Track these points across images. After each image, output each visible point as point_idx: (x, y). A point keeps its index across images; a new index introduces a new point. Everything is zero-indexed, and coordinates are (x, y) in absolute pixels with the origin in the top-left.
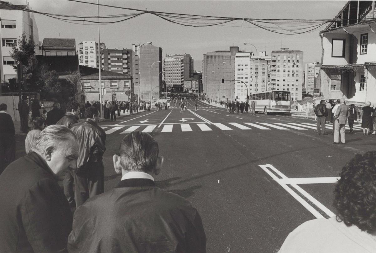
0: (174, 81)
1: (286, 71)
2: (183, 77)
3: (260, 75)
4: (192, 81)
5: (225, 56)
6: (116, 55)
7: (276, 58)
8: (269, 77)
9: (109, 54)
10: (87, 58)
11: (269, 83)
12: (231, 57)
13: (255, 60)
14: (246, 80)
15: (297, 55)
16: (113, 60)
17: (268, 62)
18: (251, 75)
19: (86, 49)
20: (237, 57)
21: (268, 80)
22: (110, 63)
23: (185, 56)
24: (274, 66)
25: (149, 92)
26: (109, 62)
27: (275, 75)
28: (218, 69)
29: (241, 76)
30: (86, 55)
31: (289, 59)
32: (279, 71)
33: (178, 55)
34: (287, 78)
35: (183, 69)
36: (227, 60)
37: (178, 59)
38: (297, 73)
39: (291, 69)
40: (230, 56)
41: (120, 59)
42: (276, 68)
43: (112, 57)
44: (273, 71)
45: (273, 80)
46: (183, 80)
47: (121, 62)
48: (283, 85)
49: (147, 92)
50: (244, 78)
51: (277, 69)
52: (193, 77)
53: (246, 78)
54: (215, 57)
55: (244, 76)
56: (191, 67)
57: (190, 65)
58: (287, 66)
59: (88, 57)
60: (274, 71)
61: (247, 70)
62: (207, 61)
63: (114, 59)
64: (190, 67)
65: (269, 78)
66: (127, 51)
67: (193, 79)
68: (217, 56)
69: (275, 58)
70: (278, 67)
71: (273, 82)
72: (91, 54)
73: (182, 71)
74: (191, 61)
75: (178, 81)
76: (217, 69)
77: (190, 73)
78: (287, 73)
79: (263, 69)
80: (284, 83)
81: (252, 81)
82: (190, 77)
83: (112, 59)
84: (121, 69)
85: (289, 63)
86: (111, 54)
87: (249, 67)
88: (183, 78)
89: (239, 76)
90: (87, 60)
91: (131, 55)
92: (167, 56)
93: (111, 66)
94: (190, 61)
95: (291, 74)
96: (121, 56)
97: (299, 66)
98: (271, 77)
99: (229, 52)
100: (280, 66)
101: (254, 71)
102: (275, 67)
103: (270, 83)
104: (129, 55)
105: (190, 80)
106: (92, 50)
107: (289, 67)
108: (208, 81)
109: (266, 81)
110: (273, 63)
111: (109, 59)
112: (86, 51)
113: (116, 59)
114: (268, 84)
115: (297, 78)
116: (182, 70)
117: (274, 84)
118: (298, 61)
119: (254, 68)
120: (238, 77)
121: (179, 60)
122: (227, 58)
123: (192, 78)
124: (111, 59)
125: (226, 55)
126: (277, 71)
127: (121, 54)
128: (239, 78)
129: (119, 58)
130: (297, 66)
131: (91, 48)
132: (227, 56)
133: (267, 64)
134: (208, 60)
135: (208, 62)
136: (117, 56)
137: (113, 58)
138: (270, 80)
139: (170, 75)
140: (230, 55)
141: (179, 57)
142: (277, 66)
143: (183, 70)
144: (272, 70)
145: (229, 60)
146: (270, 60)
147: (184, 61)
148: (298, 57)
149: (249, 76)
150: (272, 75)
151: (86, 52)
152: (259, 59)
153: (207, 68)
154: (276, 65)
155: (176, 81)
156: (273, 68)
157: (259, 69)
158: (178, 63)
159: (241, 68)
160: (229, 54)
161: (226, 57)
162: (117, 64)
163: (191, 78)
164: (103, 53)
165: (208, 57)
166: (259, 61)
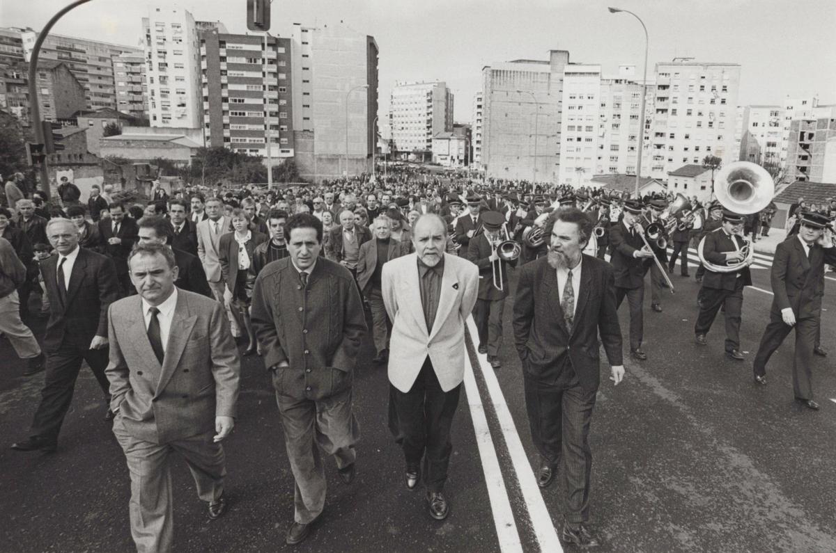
0: (411, 138)
1: (695, 113)
2: (431, 129)
3: (625, 121)
4: (450, 139)
5: (537, 74)
6: (244, 49)
7: (670, 80)
8: (648, 127)
9: (222, 44)
10: (162, 54)
11: (647, 142)
12: (552, 76)
13: (614, 82)
14: (589, 135)
15: (723, 72)
16: (235, 62)
17: (647, 90)
18: (602, 123)
19: (160, 28)
20: (567, 74)
21: (645, 135)
22: (226, 71)
23: (437, 85)
24: (662, 99)
25: (340, 155)
26: (223, 66)
27: (665, 123)
28: (520, 104)
29: (576, 123)
30: (161, 48)
31: (703, 82)
32: (674, 112)
33: (422, 82)
34: (693, 132)
35: (431, 113)
36: (542, 82)
37: (420, 92)
38: (722, 119)
39: (707, 108)
40: (549, 74)
41: (255, 62)
42: (667, 104)
43: (232, 53)
44: (660, 112)
45: (658, 134)
46: (430, 137)
47: (259, 69)
48: (683, 149)
49: (334, 155)
50: (584, 129)
51: (670, 108)
52: (453, 131)
53: (589, 128)
54: (512, 74)
55: (584, 124)
56: (449, 111)
57: (447, 105)
58: (695, 100)
59: (165, 53)
60: (662, 113)
61: (592, 109)
62: (492, 83)
63: (239, 59)
64: (446, 110)
65: (648, 130)
66: (276, 39)
67: (452, 135)
68: (517, 72)
69: (668, 78)
70: (675, 102)
71: (659, 140)
72: (176, 46)
73: (429, 118)
74: (449, 98)
75: (420, 138)
76: (518, 104)
77: (446, 123)
78: (695, 118)
79: (635, 107)
80: (687, 143)
81: (603, 136)
82: (446, 130)
83: (231, 58)
84: (258, 90)
85: (702, 93)
86: (228, 45)
87: (596, 102)
88: (430, 133)
89: (571, 123)
90: (162, 61)
91: (288, 52)
92: (397, 85)
93: (229, 78)
94: (447, 97)
95: (705, 120)
96: (259, 53)
97: (726, 101)
98: (655, 128)
99: (549, 63)
100: (677, 100)
101: (609, 111)
102: (666, 101)
103: (651, 142)
104: (282, 50)
105: (446, 137)
106: (178, 35)
107: (701, 102)
108: (492, 134)
109: (638, 138)
110: (662, 93)
111: (223, 59)
112: (160, 34)
113: (244, 61)
114: (643, 145)
115: (721, 132)
116: (428, 114)
117: (659, 147)
118: (725, 89)
119: (609, 104)
120: (569, 127)
121: (422, 92)
122: (542, 78)
123: (451, 133)
124: (230, 60)
125: (540, 72)
126: (670, 111)
127: (259, 48)
128: (571, 128)
129: (253, 57)
130: (723, 102)
131: (173, 26)
132: (542, 73)
133: (645, 94)
134: (495, 80)
135: (496, 87)
136: (245, 51)
137: (233, 56)
138: (651, 136)
139: (403, 125)
140: (550, 71)
141: (423, 86)
142: (671, 99)
143: (431, 116)
144: (658, 110)
145: (546, 84)
146: (654, 84)
147: (434, 96)
148: (726, 77)
149: (595, 123)
150: (657, 122)
151: (158, 38)
152: (623, 82)
153: (491, 101)
154: (667, 98)
155: (416, 138)
156: (661, 105)
157: (622, 106)
158: (420, 99)
159: (577, 102)
160: (547, 68)
161: (539, 75)
162: (246, 74)
163: (449, 134)
164: (203, 41)
165: (495, 74)
166: (623, 85)
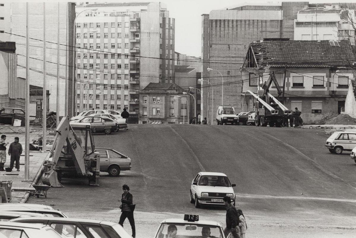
5: (266, 22)
20: (299, 24)
36: (272, 31)
40: (281, 21)
54: (235, 23)
68: (241, 21)
122: (272, 26)
125: (269, 19)
132: (272, 21)
134: (214, 32)
135: (214, 40)
140: (281, 18)
145: (277, 34)
153: (210, 57)
160: (279, 15)
161: (268, 24)
165: (214, 24)
